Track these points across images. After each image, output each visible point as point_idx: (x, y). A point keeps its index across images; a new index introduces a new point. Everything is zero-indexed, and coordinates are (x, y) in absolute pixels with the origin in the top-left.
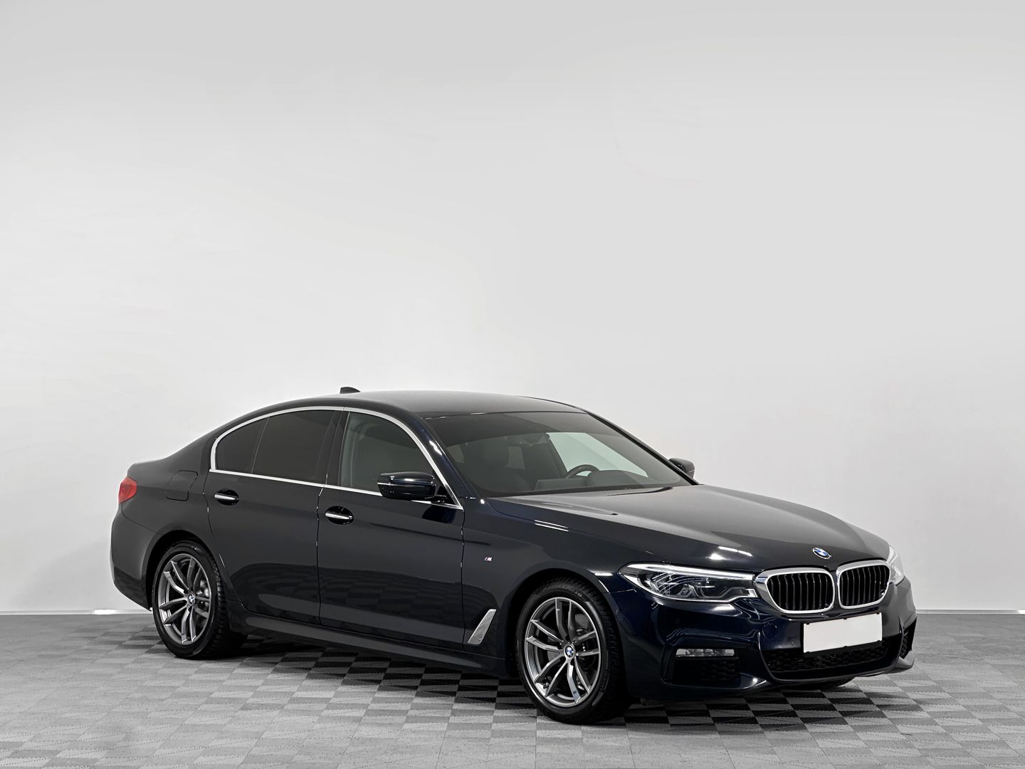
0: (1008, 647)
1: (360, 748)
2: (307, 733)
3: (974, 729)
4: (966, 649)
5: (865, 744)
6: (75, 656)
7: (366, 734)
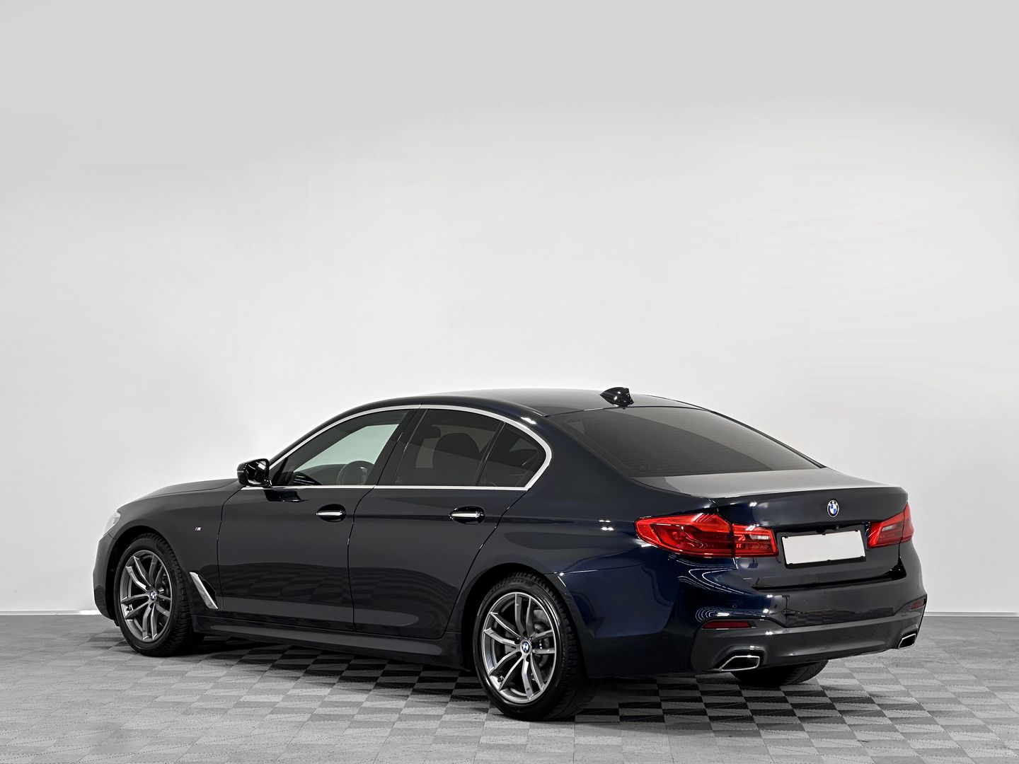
0: (987, 650)
1: (295, 755)
2: (243, 739)
3: (934, 735)
4: (944, 652)
5: (818, 751)
6: (28, 658)
7: (304, 739)
